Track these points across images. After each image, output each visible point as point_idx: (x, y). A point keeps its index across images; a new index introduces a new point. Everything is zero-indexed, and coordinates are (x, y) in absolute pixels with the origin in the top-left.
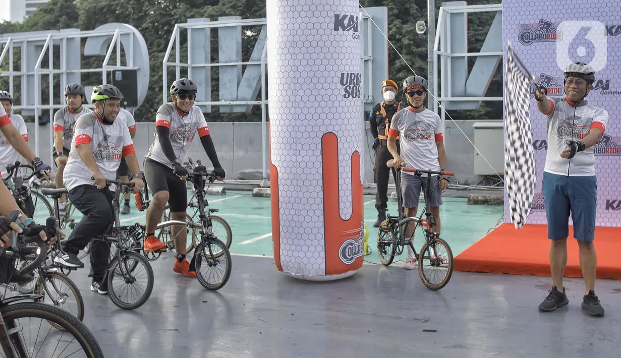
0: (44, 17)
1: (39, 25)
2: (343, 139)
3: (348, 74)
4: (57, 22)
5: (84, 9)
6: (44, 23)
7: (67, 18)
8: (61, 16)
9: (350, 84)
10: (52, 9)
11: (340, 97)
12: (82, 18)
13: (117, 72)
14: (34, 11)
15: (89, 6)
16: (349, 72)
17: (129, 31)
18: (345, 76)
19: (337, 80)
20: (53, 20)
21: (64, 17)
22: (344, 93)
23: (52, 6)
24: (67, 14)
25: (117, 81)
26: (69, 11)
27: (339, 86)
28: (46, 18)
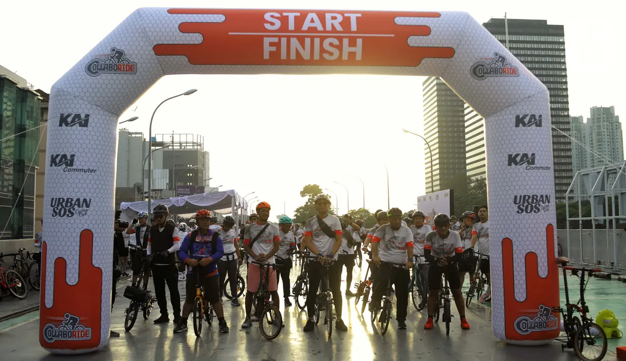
2: (517, 243)
3: (521, 196)
9: (524, 202)
11: (514, 213)
16: (523, 195)
18: (518, 197)
19: (512, 201)
22: (518, 210)
27: (513, 205)
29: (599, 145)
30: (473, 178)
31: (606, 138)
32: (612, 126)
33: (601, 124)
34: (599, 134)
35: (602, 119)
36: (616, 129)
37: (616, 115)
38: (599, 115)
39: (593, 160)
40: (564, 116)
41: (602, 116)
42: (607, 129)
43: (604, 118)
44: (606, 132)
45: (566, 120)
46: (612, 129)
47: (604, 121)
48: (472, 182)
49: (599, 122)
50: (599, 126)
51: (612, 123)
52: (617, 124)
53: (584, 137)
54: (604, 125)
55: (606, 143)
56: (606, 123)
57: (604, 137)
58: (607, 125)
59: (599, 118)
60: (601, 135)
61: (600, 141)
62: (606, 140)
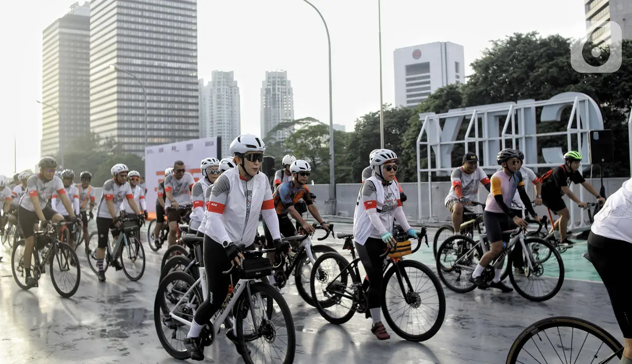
0: (434, 102)
1: (431, 108)
4: (445, 105)
5: (466, 94)
6: (435, 107)
7: (452, 102)
8: (447, 101)
10: (440, 96)
12: (465, 101)
13: (594, 133)
14: (426, 99)
15: (470, 91)
17: (585, 99)
20: (442, 104)
21: (450, 101)
23: (440, 93)
24: (452, 99)
25: (595, 140)
26: (453, 96)
28: (436, 103)
29: (219, 108)
30: (103, 135)
31: (225, 101)
32: (231, 90)
33: (222, 87)
34: (219, 97)
35: (222, 83)
36: (235, 93)
37: (235, 80)
38: (219, 78)
39: (212, 122)
40: (193, 77)
41: (222, 80)
42: (227, 92)
43: (224, 82)
44: (225, 95)
45: (194, 81)
46: (231, 93)
47: (224, 85)
48: (99, 139)
49: (219, 85)
50: (219, 89)
51: (231, 87)
52: (236, 88)
53: (204, 99)
54: (224, 88)
55: (225, 106)
56: (225, 87)
57: (222, 99)
58: (227, 89)
59: (218, 82)
60: (221, 98)
61: (219, 103)
62: (225, 103)
